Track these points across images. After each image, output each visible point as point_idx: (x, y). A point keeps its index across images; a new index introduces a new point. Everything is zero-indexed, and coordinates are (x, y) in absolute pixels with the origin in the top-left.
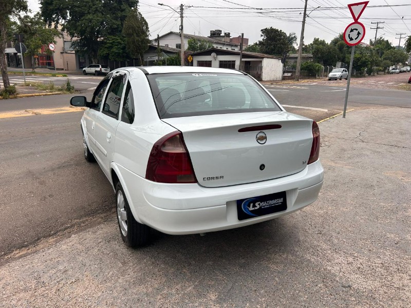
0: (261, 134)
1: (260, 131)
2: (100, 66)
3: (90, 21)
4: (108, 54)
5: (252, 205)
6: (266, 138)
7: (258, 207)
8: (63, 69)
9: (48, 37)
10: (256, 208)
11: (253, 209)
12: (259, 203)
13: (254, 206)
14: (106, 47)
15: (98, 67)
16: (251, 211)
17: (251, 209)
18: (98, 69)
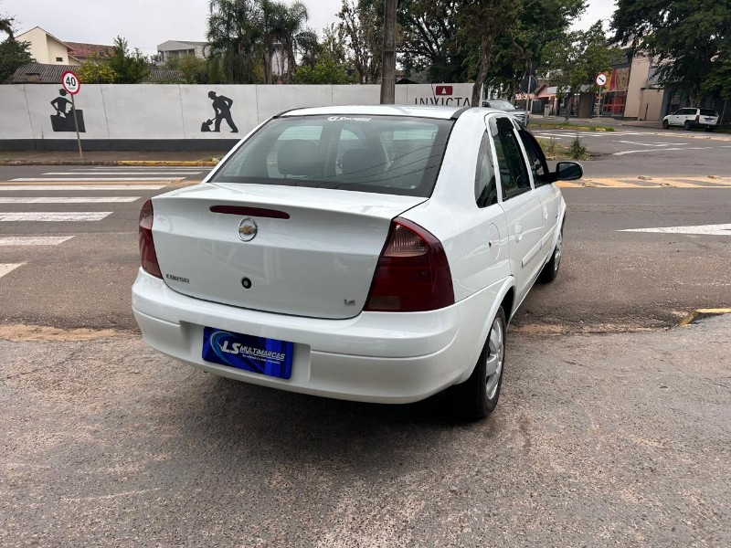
0: (248, 224)
1: (246, 217)
2: (699, 111)
3: (697, 24)
4: (720, 87)
5: (226, 343)
6: (255, 231)
7: (236, 352)
8: (636, 119)
9: (600, 63)
10: (232, 352)
11: (228, 351)
12: (239, 345)
13: (230, 347)
14: (719, 74)
15: (695, 112)
16: (224, 354)
17: (224, 349)
18: (692, 117)
